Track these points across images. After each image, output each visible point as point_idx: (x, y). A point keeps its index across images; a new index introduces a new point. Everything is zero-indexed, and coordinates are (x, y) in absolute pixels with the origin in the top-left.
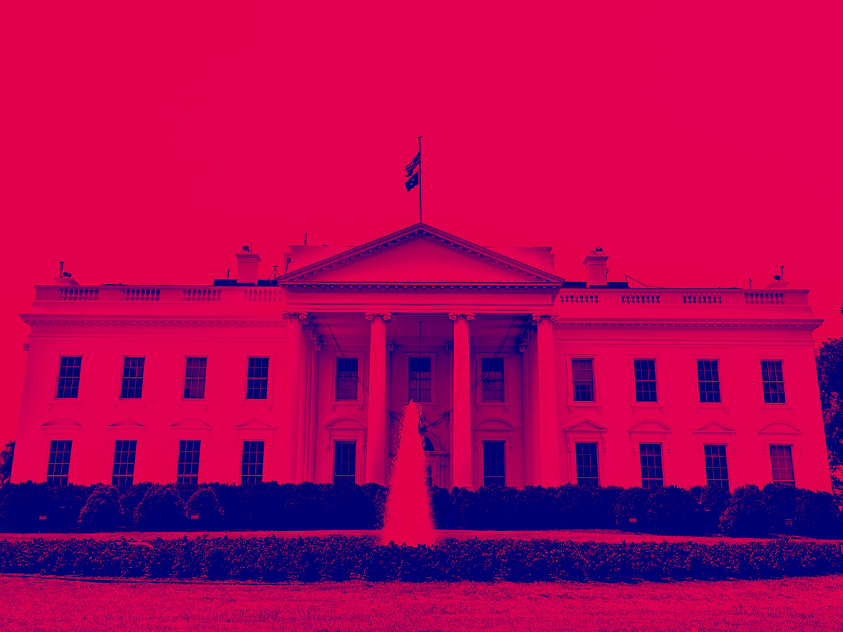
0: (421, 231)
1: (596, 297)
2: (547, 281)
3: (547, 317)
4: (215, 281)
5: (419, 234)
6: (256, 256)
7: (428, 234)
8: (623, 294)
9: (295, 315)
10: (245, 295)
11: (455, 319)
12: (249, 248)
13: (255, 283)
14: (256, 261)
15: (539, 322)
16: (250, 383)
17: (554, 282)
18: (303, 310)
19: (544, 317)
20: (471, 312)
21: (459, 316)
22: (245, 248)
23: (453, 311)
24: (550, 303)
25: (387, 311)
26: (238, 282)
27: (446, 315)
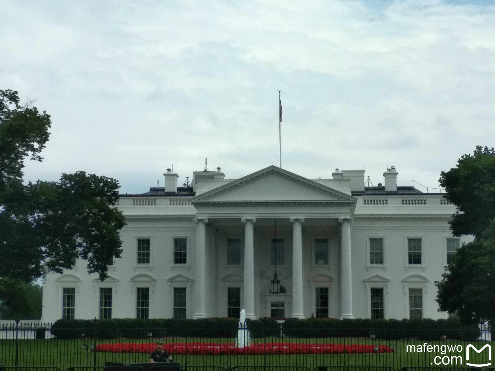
0: (273, 170)
1: (387, 201)
2: (347, 199)
3: (347, 220)
5: (272, 172)
6: (175, 175)
7: (277, 172)
8: (403, 199)
9: (200, 221)
10: (171, 202)
11: (293, 221)
12: (171, 169)
13: (176, 191)
14: (176, 178)
15: (343, 223)
16: (176, 254)
17: (351, 200)
18: (205, 217)
19: (345, 220)
20: (302, 217)
21: (296, 220)
22: (169, 170)
23: (292, 217)
24: (349, 211)
25: (253, 217)
26: (166, 191)
27: (288, 219)
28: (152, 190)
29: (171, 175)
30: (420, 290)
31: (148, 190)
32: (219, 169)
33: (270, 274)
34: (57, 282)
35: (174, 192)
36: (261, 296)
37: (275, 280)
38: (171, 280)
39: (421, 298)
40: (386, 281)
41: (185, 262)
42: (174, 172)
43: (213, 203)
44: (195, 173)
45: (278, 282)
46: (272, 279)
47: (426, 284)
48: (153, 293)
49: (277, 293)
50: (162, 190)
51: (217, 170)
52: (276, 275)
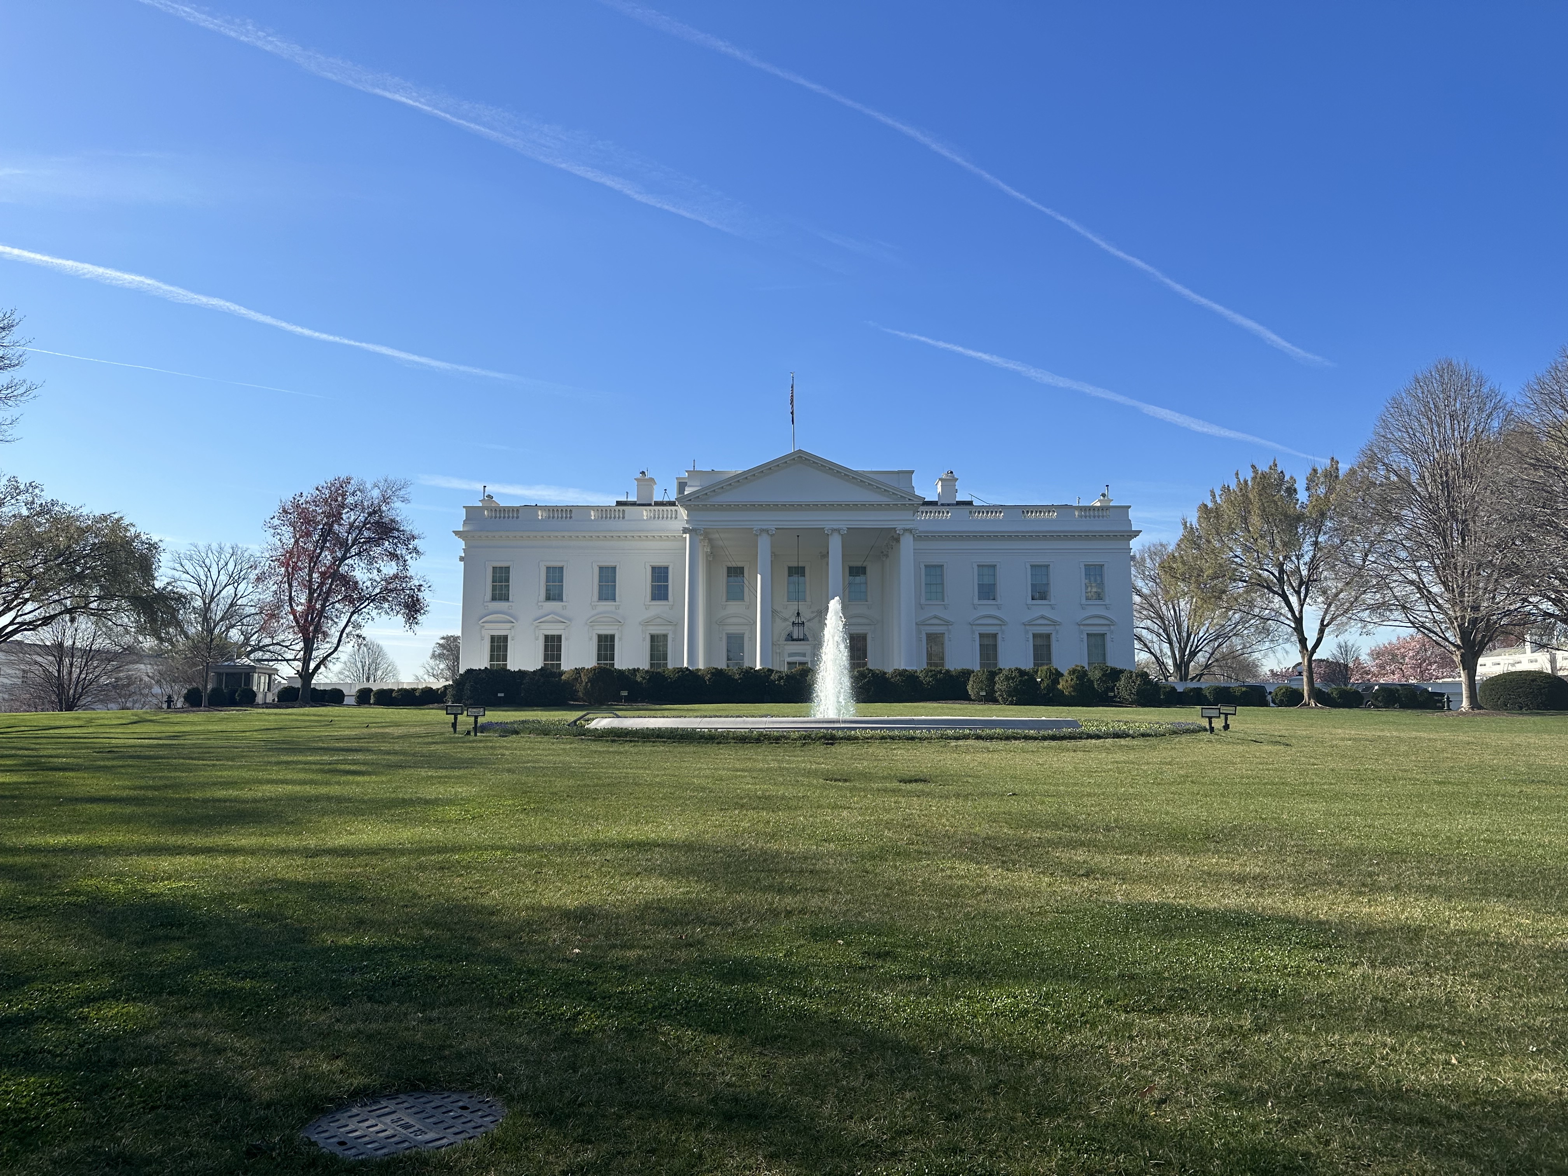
0: (800, 455)
2: (909, 500)
3: (910, 531)
5: (801, 459)
6: (652, 480)
7: (806, 459)
9: (693, 530)
10: (646, 514)
11: (830, 532)
12: (646, 473)
13: (652, 503)
15: (903, 534)
16: (654, 588)
17: (916, 501)
18: (699, 526)
19: (905, 530)
20: (844, 526)
21: (833, 530)
22: (643, 473)
23: (828, 526)
25: (771, 527)
26: (638, 503)
27: (822, 530)
28: (619, 503)
29: (645, 481)
30: (995, 636)
31: (612, 503)
33: (789, 613)
34: (481, 626)
35: (650, 505)
37: (797, 622)
38: (647, 623)
39: (995, 646)
40: (947, 623)
41: (666, 598)
42: (650, 476)
43: (711, 505)
44: (678, 479)
45: (801, 624)
46: (793, 619)
47: (1003, 627)
48: (620, 639)
52: (798, 614)
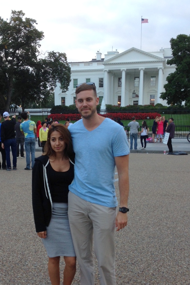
0: (133, 49)
3: (161, 68)
4: (92, 59)
5: (133, 50)
7: (135, 50)
9: (106, 71)
10: (98, 64)
11: (140, 70)
12: (99, 51)
13: (101, 60)
14: (100, 54)
15: (159, 69)
16: (100, 84)
17: (163, 60)
18: (107, 69)
20: (144, 68)
22: (98, 51)
23: (140, 68)
24: (162, 65)
25: (125, 69)
26: (97, 60)
27: (138, 69)
29: (99, 53)
31: (91, 60)
32: (116, 50)
33: (132, 90)
34: (59, 95)
35: (100, 60)
36: (130, 99)
37: (134, 93)
41: (103, 87)
42: (100, 52)
43: (110, 64)
44: (108, 52)
45: (135, 93)
49: (135, 97)
50: (96, 59)
51: (116, 51)
52: (134, 91)
